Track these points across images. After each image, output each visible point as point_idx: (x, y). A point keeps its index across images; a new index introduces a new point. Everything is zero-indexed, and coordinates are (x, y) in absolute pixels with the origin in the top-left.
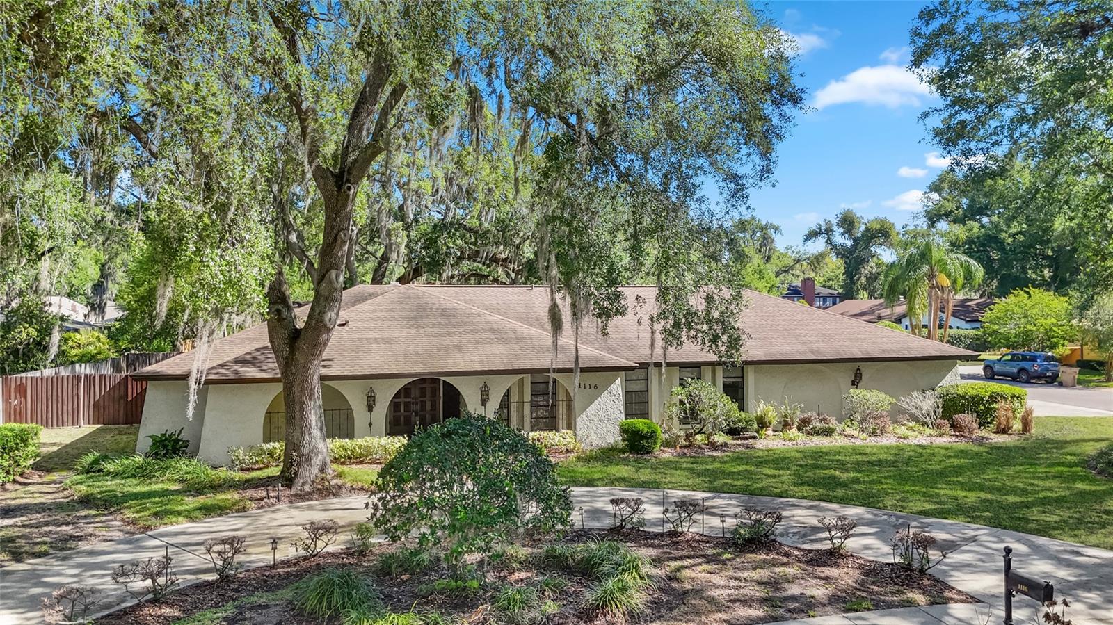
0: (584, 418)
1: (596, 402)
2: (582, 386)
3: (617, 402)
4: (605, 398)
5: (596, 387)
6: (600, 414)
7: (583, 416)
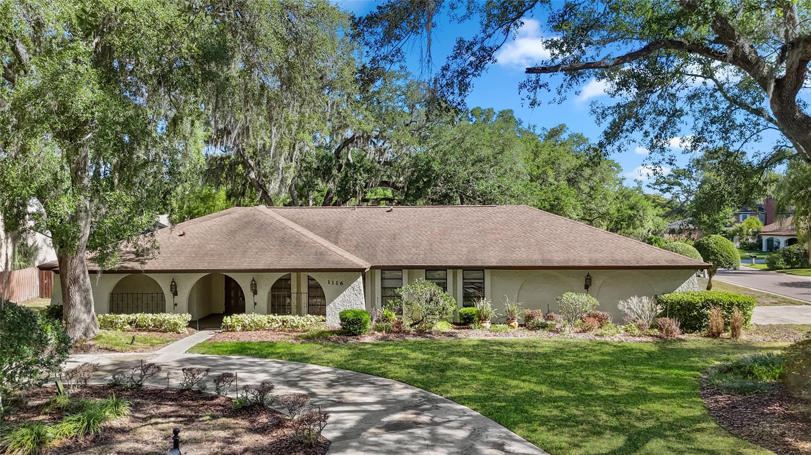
0: (332, 306)
1: (342, 295)
2: (331, 283)
3: (359, 295)
4: (348, 292)
5: (341, 283)
6: (345, 304)
7: (332, 305)
